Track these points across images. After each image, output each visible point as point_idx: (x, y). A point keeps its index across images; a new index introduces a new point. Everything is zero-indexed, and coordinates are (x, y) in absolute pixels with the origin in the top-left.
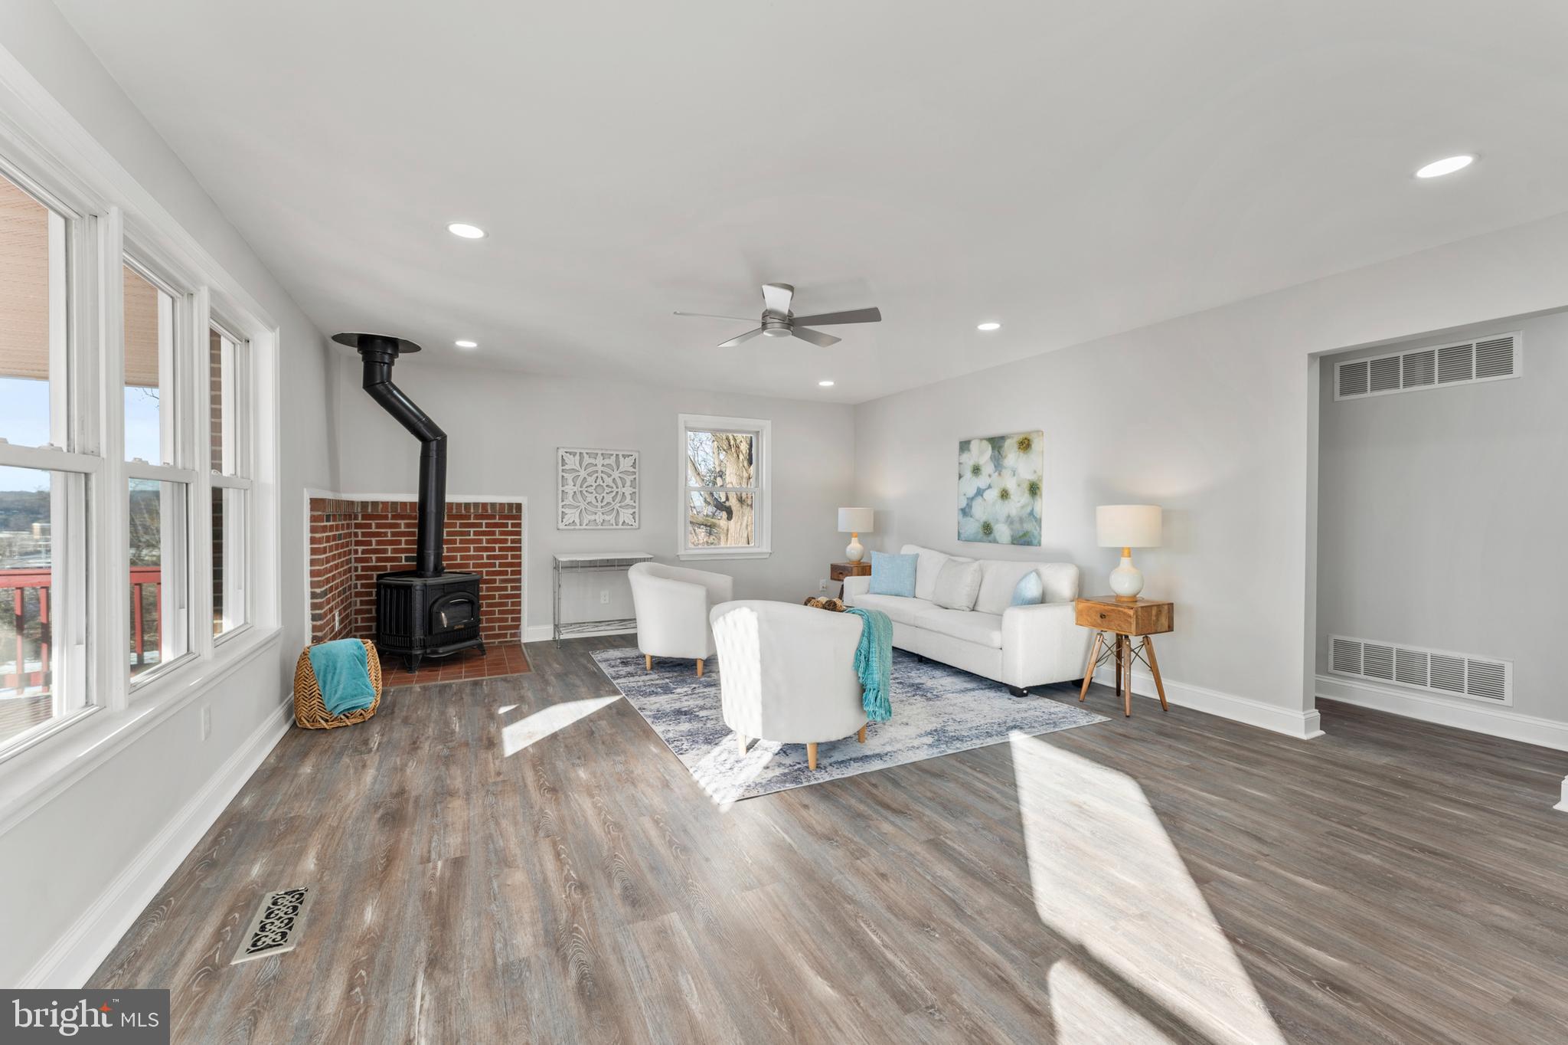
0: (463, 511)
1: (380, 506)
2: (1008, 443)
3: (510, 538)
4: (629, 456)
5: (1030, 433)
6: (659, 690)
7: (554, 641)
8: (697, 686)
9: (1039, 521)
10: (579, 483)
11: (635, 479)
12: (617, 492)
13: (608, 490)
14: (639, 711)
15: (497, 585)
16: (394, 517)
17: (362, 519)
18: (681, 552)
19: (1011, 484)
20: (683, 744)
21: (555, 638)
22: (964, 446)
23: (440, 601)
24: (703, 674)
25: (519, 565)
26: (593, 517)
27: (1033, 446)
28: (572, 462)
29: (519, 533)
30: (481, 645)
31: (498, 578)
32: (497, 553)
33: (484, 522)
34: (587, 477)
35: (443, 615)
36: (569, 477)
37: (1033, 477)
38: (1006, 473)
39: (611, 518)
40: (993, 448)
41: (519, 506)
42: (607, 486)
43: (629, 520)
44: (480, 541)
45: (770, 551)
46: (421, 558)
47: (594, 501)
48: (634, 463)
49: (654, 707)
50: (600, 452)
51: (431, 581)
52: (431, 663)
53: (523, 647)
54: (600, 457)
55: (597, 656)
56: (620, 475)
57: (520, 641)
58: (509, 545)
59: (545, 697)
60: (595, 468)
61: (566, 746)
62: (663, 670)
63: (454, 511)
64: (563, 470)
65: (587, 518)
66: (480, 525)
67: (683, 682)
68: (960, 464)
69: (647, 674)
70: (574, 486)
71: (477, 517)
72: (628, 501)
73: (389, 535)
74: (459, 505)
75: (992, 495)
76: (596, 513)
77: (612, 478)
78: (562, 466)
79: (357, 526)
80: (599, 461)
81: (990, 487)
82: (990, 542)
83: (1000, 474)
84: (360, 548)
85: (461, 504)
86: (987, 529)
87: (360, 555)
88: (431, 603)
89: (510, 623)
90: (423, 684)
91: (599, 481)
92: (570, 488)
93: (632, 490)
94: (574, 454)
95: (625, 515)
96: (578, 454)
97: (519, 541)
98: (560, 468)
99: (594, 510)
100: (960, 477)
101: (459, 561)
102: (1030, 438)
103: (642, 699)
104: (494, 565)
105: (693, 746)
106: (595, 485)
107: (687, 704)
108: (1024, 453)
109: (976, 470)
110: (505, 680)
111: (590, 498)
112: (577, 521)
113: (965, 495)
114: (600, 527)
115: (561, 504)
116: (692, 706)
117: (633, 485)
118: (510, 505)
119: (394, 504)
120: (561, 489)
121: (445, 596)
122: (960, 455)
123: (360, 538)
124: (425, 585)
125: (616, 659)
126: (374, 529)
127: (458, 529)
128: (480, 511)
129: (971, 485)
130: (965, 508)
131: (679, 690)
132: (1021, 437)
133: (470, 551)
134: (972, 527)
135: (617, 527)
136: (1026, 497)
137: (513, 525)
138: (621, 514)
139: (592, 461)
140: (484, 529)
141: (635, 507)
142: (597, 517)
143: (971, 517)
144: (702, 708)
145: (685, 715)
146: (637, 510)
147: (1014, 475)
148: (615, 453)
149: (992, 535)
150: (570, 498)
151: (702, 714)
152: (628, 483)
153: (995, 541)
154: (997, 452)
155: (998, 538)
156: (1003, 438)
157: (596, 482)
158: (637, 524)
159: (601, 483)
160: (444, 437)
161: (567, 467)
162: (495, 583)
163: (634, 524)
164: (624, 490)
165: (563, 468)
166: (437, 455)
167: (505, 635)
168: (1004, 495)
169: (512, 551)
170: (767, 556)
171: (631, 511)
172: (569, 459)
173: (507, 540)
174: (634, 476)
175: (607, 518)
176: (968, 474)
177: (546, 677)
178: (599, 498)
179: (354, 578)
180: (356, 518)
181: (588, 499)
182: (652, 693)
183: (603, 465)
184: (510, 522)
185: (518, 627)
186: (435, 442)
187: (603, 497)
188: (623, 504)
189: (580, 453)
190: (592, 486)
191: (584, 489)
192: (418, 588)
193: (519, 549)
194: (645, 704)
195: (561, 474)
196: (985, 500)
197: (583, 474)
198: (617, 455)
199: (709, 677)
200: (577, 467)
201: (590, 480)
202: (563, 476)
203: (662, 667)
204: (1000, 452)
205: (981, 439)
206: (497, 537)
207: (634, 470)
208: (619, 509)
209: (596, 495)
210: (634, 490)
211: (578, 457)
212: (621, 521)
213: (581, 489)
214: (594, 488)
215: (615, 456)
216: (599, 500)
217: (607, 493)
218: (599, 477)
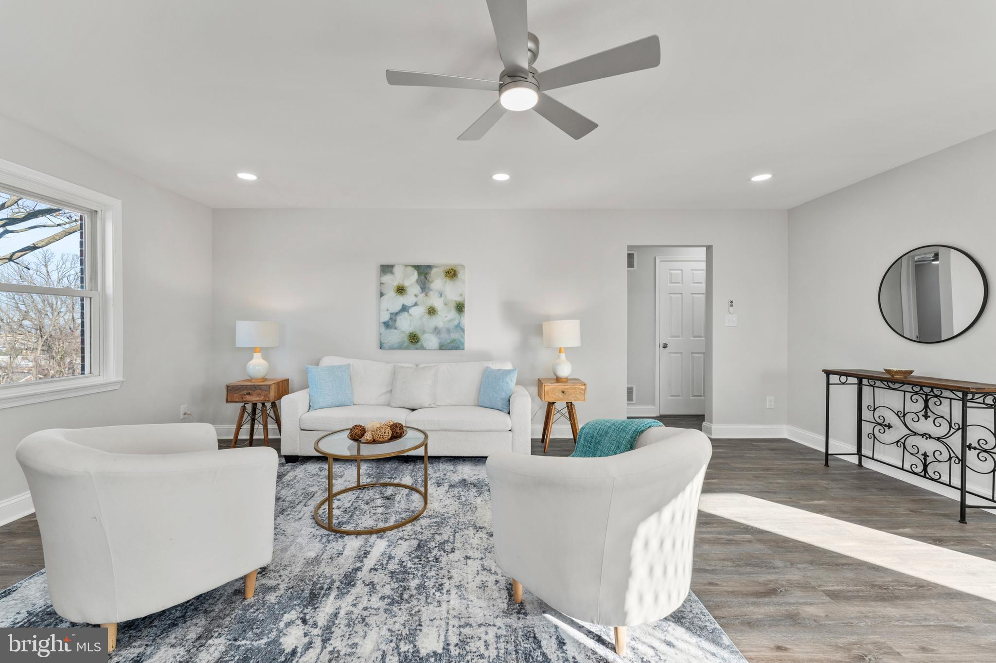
2: (434, 271)
5: (456, 266)
9: (463, 331)
19: (438, 303)
22: (386, 269)
27: (459, 276)
37: (459, 299)
38: (433, 294)
40: (419, 274)
45: (121, 379)
68: (381, 283)
75: (418, 312)
81: (416, 304)
82: (417, 349)
83: (426, 295)
86: (414, 339)
100: (382, 295)
102: (456, 269)
108: (451, 280)
109: (400, 290)
113: (387, 310)
122: (381, 276)
129: (394, 302)
130: (388, 321)
132: (447, 268)
134: (394, 337)
136: (453, 314)
143: (396, 329)
147: (441, 296)
149: (420, 343)
153: (422, 348)
154: (423, 277)
155: (425, 345)
156: (430, 267)
168: (432, 311)
170: (118, 387)
176: (391, 293)
196: (411, 315)
204: (426, 278)
205: (406, 266)
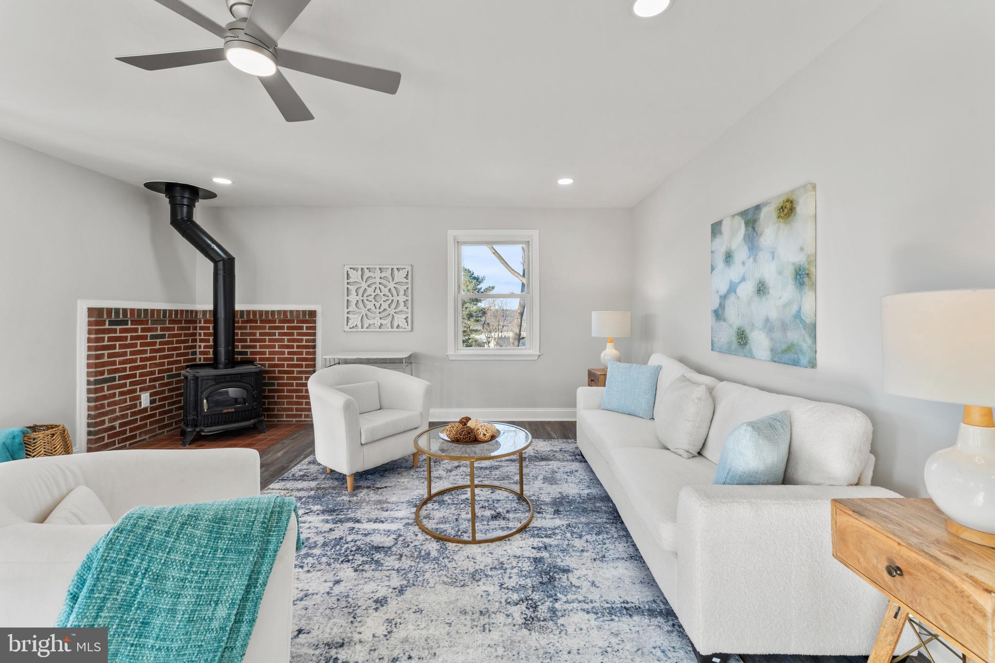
0: (270, 317)
2: (764, 211)
3: (304, 338)
4: (402, 269)
5: (796, 191)
9: (812, 329)
10: (361, 292)
12: (392, 300)
13: (384, 298)
15: (295, 375)
17: (204, 323)
18: (451, 352)
19: (768, 270)
22: (716, 229)
26: (372, 322)
27: (798, 210)
28: (355, 276)
30: (265, 424)
32: (295, 350)
33: (286, 325)
36: (353, 288)
37: (799, 259)
38: (763, 256)
39: (387, 322)
40: (747, 224)
41: (313, 314)
42: (384, 295)
43: (403, 324)
44: (283, 340)
45: (538, 353)
47: (373, 308)
48: (407, 275)
50: (378, 267)
54: (377, 271)
56: (395, 286)
58: (304, 343)
60: (373, 281)
64: (348, 283)
65: (368, 322)
66: (283, 328)
68: (712, 252)
70: (357, 295)
71: (281, 321)
72: (402, 307)
75: (747, 290)
76: (374, 318)
78: (348, 279)
80: (377, 274)
81: (743, 279)
82: (746, 356)
83: (755, 260)
84: (203, 344)
86: (742, 338)
91: (377, 291)
92: (353, 298)
93: (404, 298)
94: (357, 270)
95: (399, 320)
96: (360, 270)
97: (313, 341)
98: (346, 281)
99: (373, 315)
100: (713, 269)
102: (795, 197)
104: (292, 359)
106: (374, 294)
108: (785, 223)
109: (729, 257)
111: (370, 306)
112: (359, 325)
113: (718, 292)
114: (378, 330)
115: (346, 311)
117: (406, 294)
118: (306, 312)
120: (346, 298)
122: (712, 241)
123: (202, 337)
127: (267, 331)
128: (282, 317)
129: (723, 279)
130: (718, 309)
132: (782, 201)
134: (727, 335)
135: (392, 330)
136: (791, 290)
137: (309, 328)
138: (396, 319)
139: (372, 274)
140: (286, 331)
141: (408, 313)
142: (375, 321)
143: (724, 320)
146: (409, 315)
147: (774, 258)
148: (390, 267)
149: (748, 346)
150: (354, 306)
153: (751, 356)
154: (751, 230)
155: (754, 351)
156: (759, 208)
157: (374, 292)
158: (409, 328)
159: (379, 293)
161: (351, 280)
162: (293, 373)
163: (407, 327)
164: (398, 298)
165: (349, 281)
167: (300, 416)
169: (306, 349)
170: (536, 358)
171: (405, 316)
172: (352, 273)
173: (302, 339)
174: (407, 287)
175: (383, 322)
176: (720, 264)
178: (378, 305)
180: (200, 323)
181: (368, 307)
183: (381, 278)
184: (305, 325)
187: (381, 304)
188: (397, 310)
189: (362, 269)
190: (371, 295)
191: (365, 298)
193: (313, 347)
195: (346, 286)
196: (738, 298)
197: (364, 285)
198: (392, 269)
201: (370, 291)
202: (348, 288)
204: (753, 228)
205: (733, 216)
206: (295, 337)
207: (407, 281)
208: (394, 314)
209: (375, 303)
210: (407, 298)
211: (360, 272)
212: (395, 325)
213: (363, 298)
214: (373, 296)
215: (390, 269)
216: (378, 307)
217: (384, 301)
218: (378, 287)
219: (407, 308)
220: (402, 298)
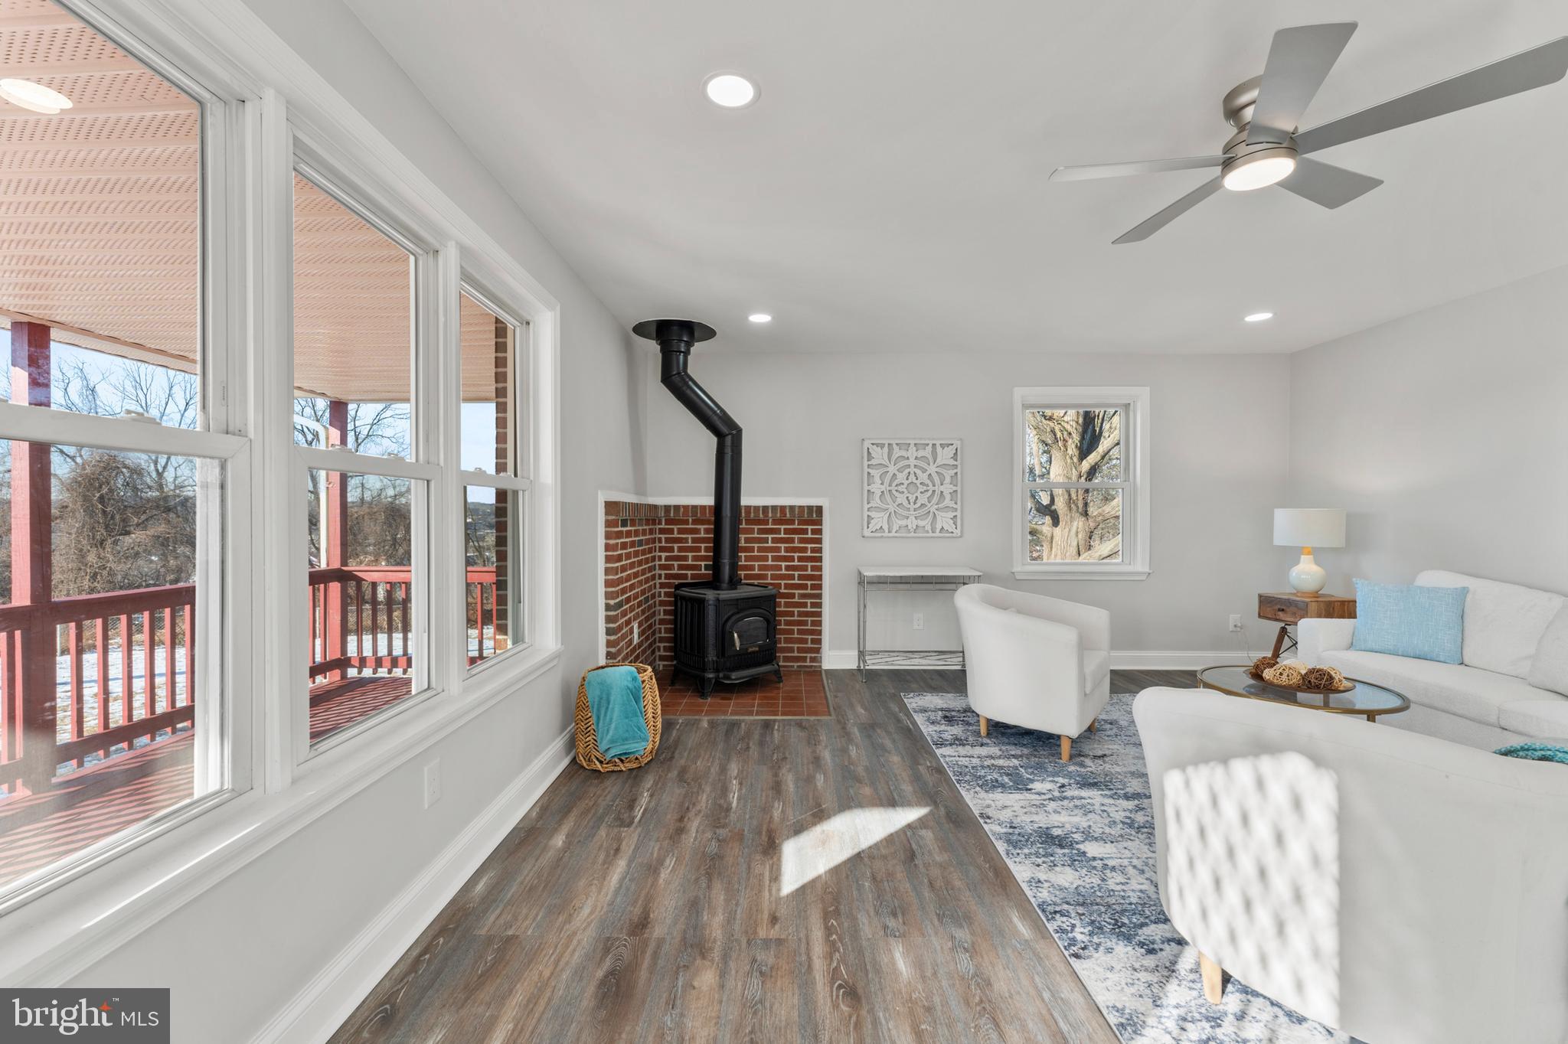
0: (761, 516)
1: (682, 510)
3: (809, 546)
4: (948, 445)
6: (1006, 779)
7: (859, 670)
8: (1065, 781)
10: (887, 479)
11: (956, 473)
12: (934, 491)
13: (922, 488)
14: (982, 821)
15: (796, 600)
16: (695, 522)
17: (666, 524)
18: (1017, 568)
20: (1073, 926)
21: (859, 666)
23: (734, 618)
24: (1071, 757)
25: (820, 578)
26: (904, 522)
28: (879, 455)
29: (819, 541)
30: (777, 673)
31: (797, 592)
32: (796, 563)
33: (783, 527)
34: (897, 473)
35: (736, 635)
36: (876, 473)
39: (925, 523)
41: (819, 509)
42: (921, 484)
43: (949, 526)
44: (778, 549)
45: (1147, 570)
46: (716, 567)
47: (905, 503)
48: (956, 454)
49: (1004, 816)
50: (912, 442)
51: (726, 595)
52: (724, 689)
53: (823, 672)
54: (913, 449)
55: (913, 702)
56: (937, 470)
57: (820, 667)
58: (809, 554)
59: (846, 764)
60: (906, 462)
61: (874, 878)
62: (1007, 741)
63: (752, 515)
64: (869, 466)
65: (898, 523)
66: (778, 531)
67: (1040, 767)
69: (982, 745)
70: (882, 484)
71: (775, 522)
72: (947, 502)
73: (690, 541)
74: (757, 508)
76: (907, 518)
77: (928, 473)
78: (868, 460)
79: (662, 531)
80: (912, 453)
84: (664, 555)
85: (759, 507)
87: (663, 562)
88: (726, 617)
89: (809, 645)
90: (712, 717)
91: (912, 478)
92: (877, 488)
93: (952, 488)
94: (882, 446)
95: (944, 520)
96: (887, 446)
97: (820, 550)
98: (866, 463)
99: (905, 513)
101: (756, 572)
103: (983, 794)
104: (792, 577)
105: (1096, 939)
106: (906, 482)
107: (1062, 820)
110: (799, 725)
111: (901, 499)
112: (886, 527)
114: (912, 534)
115: (866, 506)
116: (1068, 827)
117: (953, 481)
118: (810, 508)
119: (694, 507)
120: (866, 488)
121: (738, 613)
123: (663, 544)
124: (718, 600)
125: (935, 710)
126: (676, 535)
127: (756, 535)
128: (778, 515)
131: (1037, 786)
133: (767, 561)
135: (934, 535)
137: (814, 532)
138: (938, 518)
139: (904, 453)
140: (782, 536)
141: (956, 510)
142: (908, 522)
144: (1088, 835)
145: (1062, 847)
146: (958, 514)
148: (931, 443)
150: (878, 499)
151: (1092, 849)
152: (948, 480)
157: (907, 479)
158: (958, 532)
159: (915, 481)
160: (740, 431)
161: (873, 462)
162: (794, 597)
163: (955, 531)
164: (942, 488)
165: (870, 463)
166: (732, 451)
167: (804, 659)
169: (812, 562)
170: (1144, 578)
171: (952, 515)
172: (876, 452)
173: (806, 548)
174: (955, 471)
175: (921, 523)
177: (849, 726)
178: (912, 498)
179: (658, 586)
180: (660, 523)
181: (899, 501)
182: (995, 785)
183: (916, 458)
184: (810, 528)
185: (818, 650)
186: (730, 436)
187: (917, 497)
188: (941, 506)
189: (889, 444)
190: (903, 484)
191: (893, 488)
192: (711, 602)
193: (820, 559)
194: (989, 806)
195: (866, 470)
197: (892, 469)
198: (934, 445)
199: (1082, 765)
200: (885, 461)
201: (901, 477)
202: (869, 473)
203: (1003, 734)
206: (796, 545)
207: (955, 463)
208: (936, 512)
209: (908, 495)
210: (955, 488)
211: (886, 449)
212: (939, 527)
213: (890, 488)
214: (905, 486)
215: (931, 445)
216: (912, 501)
217: (921, 493)
218: (912, 472)
219: (956, 503)
220: (947, 489)
